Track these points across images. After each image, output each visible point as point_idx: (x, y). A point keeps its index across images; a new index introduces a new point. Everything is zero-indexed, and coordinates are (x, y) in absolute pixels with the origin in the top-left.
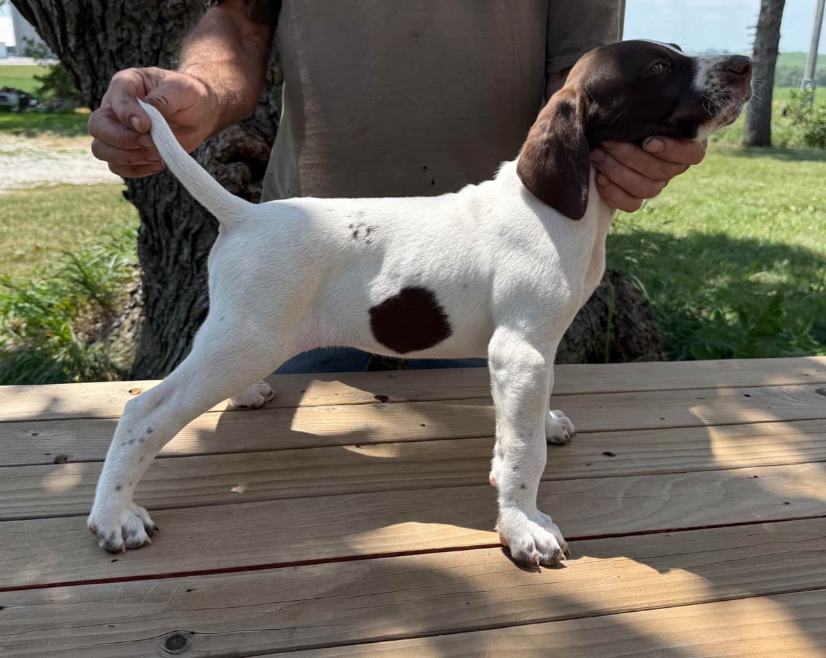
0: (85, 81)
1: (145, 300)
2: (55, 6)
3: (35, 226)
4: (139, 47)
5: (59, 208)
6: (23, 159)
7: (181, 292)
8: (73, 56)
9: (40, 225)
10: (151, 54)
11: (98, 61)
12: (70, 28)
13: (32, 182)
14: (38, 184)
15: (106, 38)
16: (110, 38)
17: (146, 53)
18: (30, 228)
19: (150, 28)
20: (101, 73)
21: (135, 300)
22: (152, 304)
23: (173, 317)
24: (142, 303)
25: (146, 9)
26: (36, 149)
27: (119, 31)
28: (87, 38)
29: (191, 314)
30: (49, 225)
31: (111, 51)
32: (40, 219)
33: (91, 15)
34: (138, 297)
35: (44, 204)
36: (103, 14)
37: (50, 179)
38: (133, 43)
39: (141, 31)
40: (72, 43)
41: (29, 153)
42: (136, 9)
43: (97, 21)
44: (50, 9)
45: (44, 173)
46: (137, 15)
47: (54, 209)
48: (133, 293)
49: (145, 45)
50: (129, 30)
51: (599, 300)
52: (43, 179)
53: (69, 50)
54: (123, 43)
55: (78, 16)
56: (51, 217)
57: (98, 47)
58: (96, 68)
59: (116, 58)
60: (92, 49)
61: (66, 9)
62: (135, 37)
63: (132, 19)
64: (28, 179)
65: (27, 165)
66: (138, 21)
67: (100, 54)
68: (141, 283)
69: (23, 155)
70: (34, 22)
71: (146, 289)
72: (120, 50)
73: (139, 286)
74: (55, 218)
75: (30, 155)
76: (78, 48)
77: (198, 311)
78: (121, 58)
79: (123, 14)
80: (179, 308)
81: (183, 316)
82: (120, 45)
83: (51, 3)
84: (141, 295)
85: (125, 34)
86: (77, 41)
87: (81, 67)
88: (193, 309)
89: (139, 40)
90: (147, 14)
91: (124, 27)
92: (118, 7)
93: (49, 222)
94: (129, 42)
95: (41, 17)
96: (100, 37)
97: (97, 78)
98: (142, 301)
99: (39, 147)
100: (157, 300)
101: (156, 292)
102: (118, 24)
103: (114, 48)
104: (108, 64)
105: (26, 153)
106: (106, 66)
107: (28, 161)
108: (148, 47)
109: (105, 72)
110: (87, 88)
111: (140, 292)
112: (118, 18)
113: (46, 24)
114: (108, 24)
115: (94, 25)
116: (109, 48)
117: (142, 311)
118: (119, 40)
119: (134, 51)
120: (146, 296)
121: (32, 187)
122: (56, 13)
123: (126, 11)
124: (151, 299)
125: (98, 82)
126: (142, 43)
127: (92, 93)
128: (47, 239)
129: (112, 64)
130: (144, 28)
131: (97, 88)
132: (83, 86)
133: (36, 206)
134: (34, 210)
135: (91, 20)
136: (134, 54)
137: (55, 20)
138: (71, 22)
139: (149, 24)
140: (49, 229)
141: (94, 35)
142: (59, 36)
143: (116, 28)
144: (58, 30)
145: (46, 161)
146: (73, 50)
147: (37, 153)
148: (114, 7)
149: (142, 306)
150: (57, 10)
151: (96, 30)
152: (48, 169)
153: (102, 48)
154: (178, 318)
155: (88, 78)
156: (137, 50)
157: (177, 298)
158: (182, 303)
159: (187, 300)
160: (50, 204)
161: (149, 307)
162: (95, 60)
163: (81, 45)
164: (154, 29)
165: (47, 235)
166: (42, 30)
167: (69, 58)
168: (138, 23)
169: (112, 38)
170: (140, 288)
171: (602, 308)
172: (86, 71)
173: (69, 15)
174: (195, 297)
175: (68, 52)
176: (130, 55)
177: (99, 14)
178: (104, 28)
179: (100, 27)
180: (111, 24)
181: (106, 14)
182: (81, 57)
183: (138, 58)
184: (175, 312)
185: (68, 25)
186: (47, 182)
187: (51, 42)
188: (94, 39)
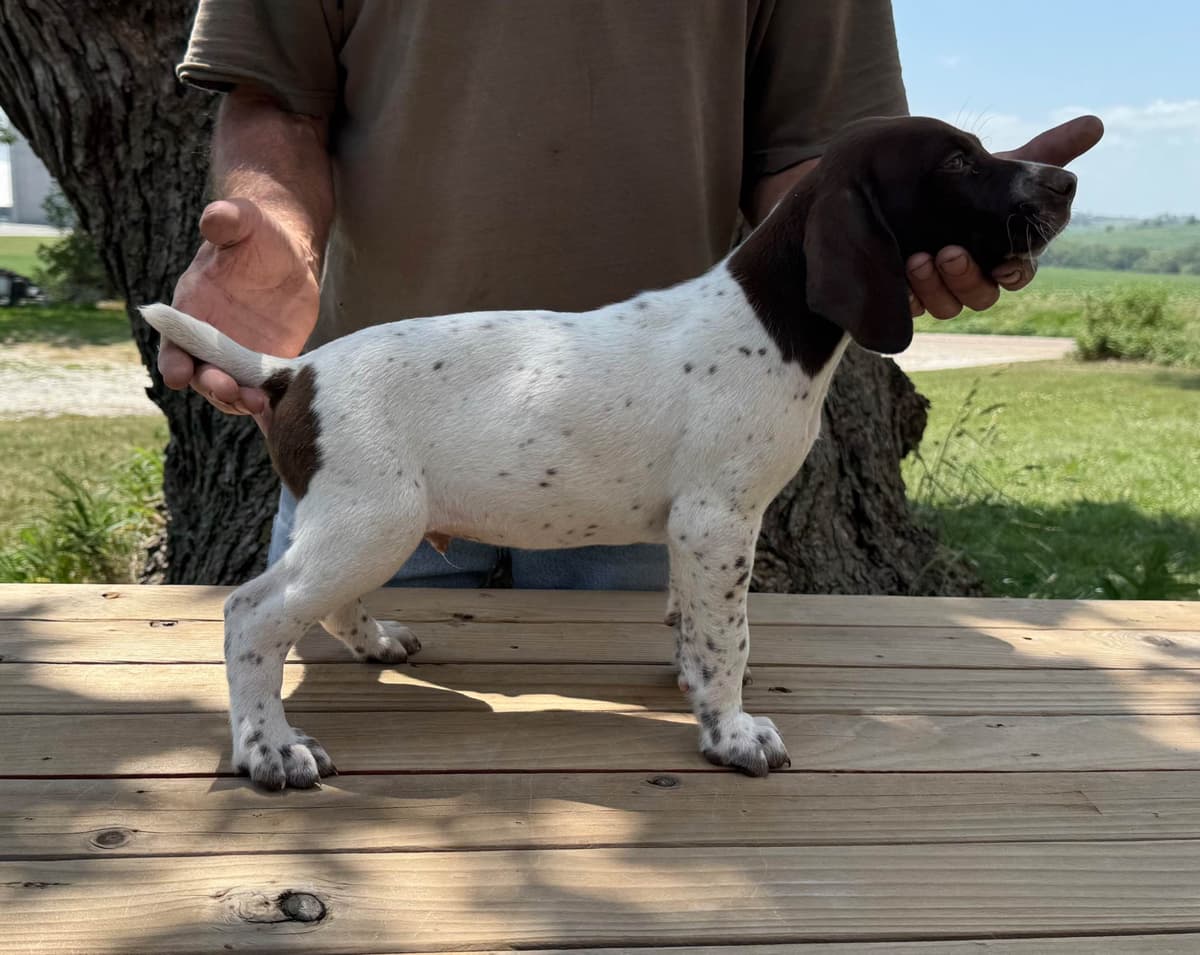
0: (95, 217)
1: (170, 559)
2: (59, 106)
3: (15, 469)
4: (177, 165)
5: (56, 444)
6: (8, 377)
7: (218, 529)
8: (80, 180)
9: (25, 469)
10: (193, 174)
11: (116, 185)
12: (77, 137)
13: (20, 412)
14: (28, 415)
15: (128, 152)
16: (135, 152)
17: (187, 174)
18: (7, 472)
19: (193, 138)
20: (119, 205)
21: (156, 561)
22: (178, 565)
23: (204, 570)
24: (165, 565)
25: (189, 110)
26: (29, 362)
27: (148, 140)
28: (102, 152)
29: (230, 563)
30: (39, 469)
31: (135, 171)
32: (26, 458)
33: (109, 118)
34: (159, 556)
35: (34, 440)
36: (126, 117)
37: (48, 407)
38: (170, 159)
39: (180, 142)
40: (79, 160)
41: (20, 367)
42: (174, 110)
43: (118, 127)
44: (50, 110)
45: (41, 399)
46: (176, 118)
47: (49, 447)
48: (152, 550)
49: (186, 163)
50: (162, 140)
51: (889, 566)
52: (38, 407)
53: (75, 170)
54: (152, 159)
55: (91, 120)
56: (43, 459)
57: (117, 165)
58: (113, 198)
59: (142, 182)
60: (108, 168)
61: (73, 110)
62: (171, 150)
63: (168, 124)
64: (13, 407)
65: (14, 385)
66: (177, 128)
67: (119, 175)
68: (165, 535)
69: (8, 371)
70: (28, 134)
71: (173, 541)
72: (148, 170)
73: (162, 539)
74: (49, 459)
75: (19, 371)
76: (87, 166)
77: (240, 557)
78: (151, 182)
79: (155, 117)
80: (212, 556)
81: (218, 567)
82: (148, 162)
83: (53, 103)
84: (164, 553)
85: (157, 146)
86: (87, 157)
87: (91, 195)
88: (234, 556)
89: (178, 154)
90: (190, 118)
91: (156, 136)
92: (148, 107)
93: (40, 465)
94: (162, 158)
95: (37, 123)
96: (120, 151)
97: (113, 212)
98: (165, 561)
99: (35, 360)
100: (187, 558)
101: (186, 544)
102: (148, 132)
103: (140, 166)
104: (130, 190)
105: (14, 368)
106: (127, 193)
107: (18, 380)
108: (190, 165)
109: (125, 203)
110: (98, 227)
111: (164, 548)
112: (148, 123)
113: (45, 134)
114: (132, 131)
115: (113, 134)
116: (133, 166)
117: (165, 578)
118: (148, 155)
119: (169, 172)
120: (171, 553)
121: (20, 418)
122: (58, 115)
123: (159, 113)
124: (179, 557)
125: (115, 217)
126: (182, 160)
127: (105, 232)
128: (32, 488)
129: (136, 190)
130: (185, 138)
131: (112, 227)
132: (93, 223)
133: (20, 440)
134: (17, 447)
135: (110, 126)
136: (168, 176)
137: (57, 127)
138: (80, 130)
139: (192, 131)
140: (37, 474)
141: (111, 147)
142: (61, 151)
143: (144, 137)
144: (60, 142)
145: (44, 381)
146: (80, 169)
147: (33, 368)
148: (142, 107)
149: (164, 570)
150: (62, 113)
151: (115, 141)
152: (46, 392)
153: (123, 167)
154: (211, 569)
155: (100, 211)
156: (173, 170)
157: (212, 539)
158: (218, 548)
159: (225, 542)
160: (43, 439)
161: (174, 570)
162: (111, 184)
163: (93, 162)
164: (198, 137)
165: (33, 482)
166: (38, 143)
167: (74, 183)
168: (177, 131)
169: (138, 151)
170: (164, 542)
171: (893, 579)
172: (97, 201)
173: (77, 119)
174: (238, 538)
175: (72, 174)
176: (163, 177)
177: (121, 118)
178: (126, 139)
179: (120, 136)
180: (136, 132)
181: (131, 118)
182: (92, 181)
183: (175, 181)
184: (207, 563)
185: (75, 133)
186: (43, 412)
187: (49, 160)
188: (112, 154)
